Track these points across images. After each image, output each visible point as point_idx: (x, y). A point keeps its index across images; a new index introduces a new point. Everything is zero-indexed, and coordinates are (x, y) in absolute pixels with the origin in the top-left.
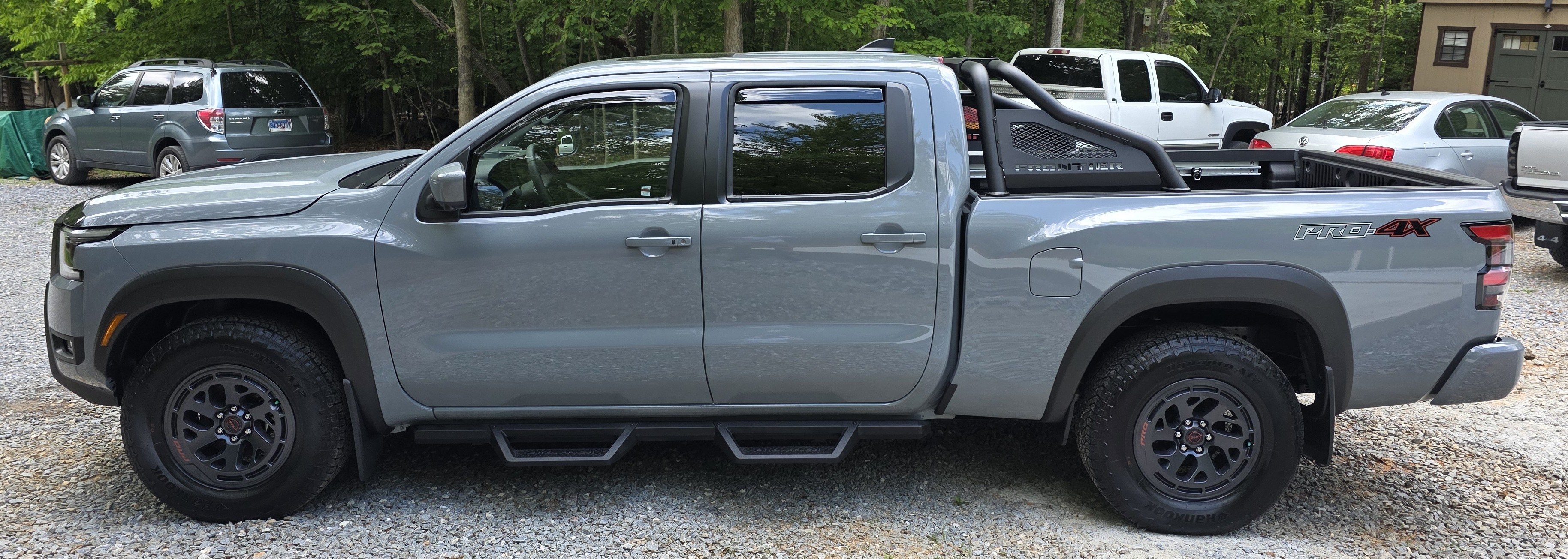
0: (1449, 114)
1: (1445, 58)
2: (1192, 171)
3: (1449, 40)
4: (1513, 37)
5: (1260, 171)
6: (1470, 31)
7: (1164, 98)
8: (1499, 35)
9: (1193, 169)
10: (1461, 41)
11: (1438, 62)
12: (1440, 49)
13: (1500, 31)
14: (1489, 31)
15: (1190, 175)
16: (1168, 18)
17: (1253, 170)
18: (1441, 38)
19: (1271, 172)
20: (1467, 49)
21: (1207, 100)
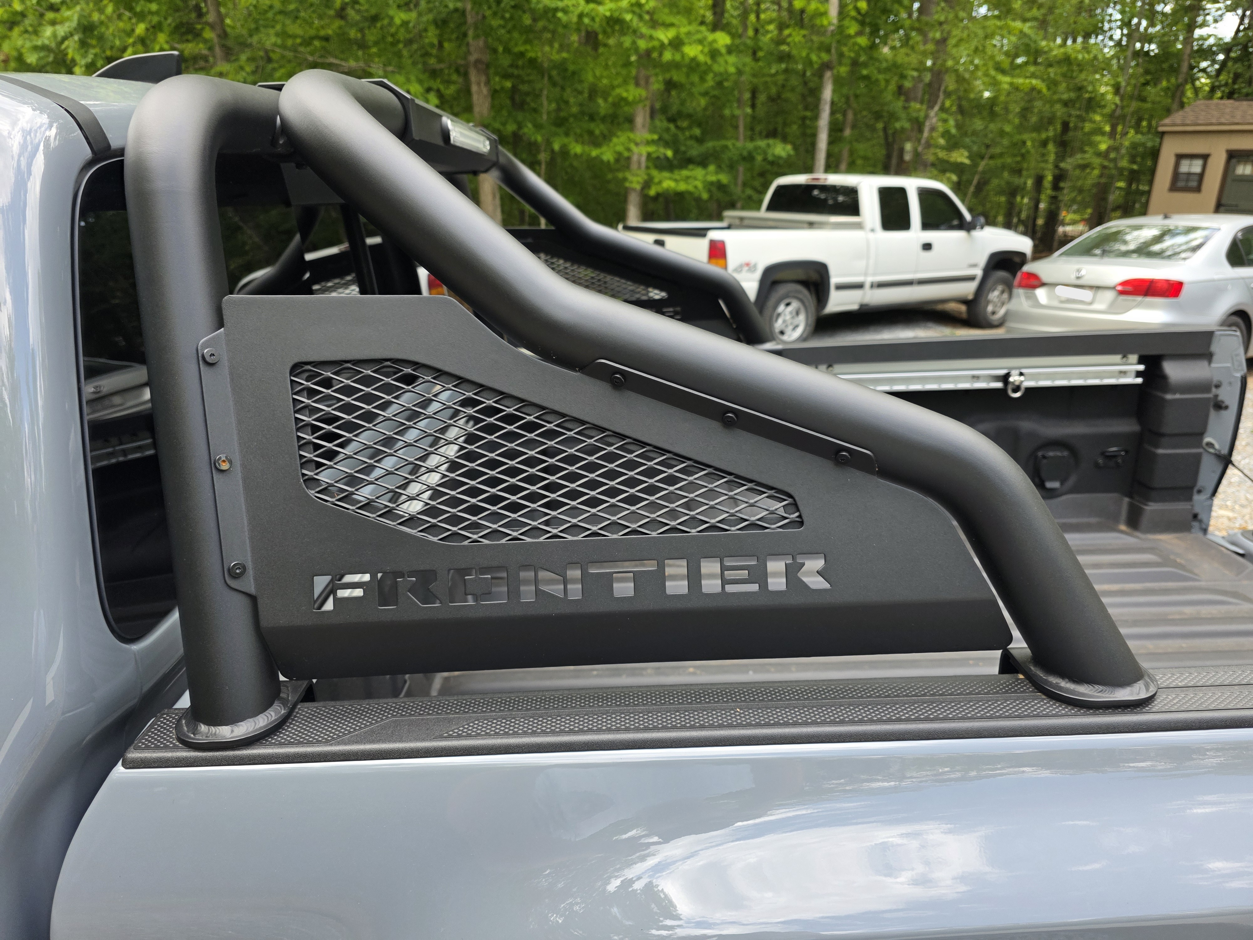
0: (1241, 240)
1: (1181, 184)
2: (1005, 379)
3: (1185, 167)
4: (1246, 162)
5: (1138, 374)
6: (1205, 157)
7: (927, 225)
8: (1234, 161)
9: (1007, 375)
10: (1196, 167)
11: (1174, 188)
12: (1176, 175)
13: (1234, 156)
14: (1223, 157)
15: (999, 385)
16: (928, 145)
17: (1123, 373)
18: (1177, 165)
19: (1164, 377)
20: (1201, 176)
21: (967, 227)
